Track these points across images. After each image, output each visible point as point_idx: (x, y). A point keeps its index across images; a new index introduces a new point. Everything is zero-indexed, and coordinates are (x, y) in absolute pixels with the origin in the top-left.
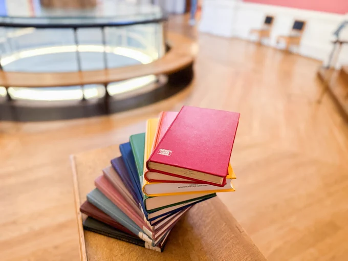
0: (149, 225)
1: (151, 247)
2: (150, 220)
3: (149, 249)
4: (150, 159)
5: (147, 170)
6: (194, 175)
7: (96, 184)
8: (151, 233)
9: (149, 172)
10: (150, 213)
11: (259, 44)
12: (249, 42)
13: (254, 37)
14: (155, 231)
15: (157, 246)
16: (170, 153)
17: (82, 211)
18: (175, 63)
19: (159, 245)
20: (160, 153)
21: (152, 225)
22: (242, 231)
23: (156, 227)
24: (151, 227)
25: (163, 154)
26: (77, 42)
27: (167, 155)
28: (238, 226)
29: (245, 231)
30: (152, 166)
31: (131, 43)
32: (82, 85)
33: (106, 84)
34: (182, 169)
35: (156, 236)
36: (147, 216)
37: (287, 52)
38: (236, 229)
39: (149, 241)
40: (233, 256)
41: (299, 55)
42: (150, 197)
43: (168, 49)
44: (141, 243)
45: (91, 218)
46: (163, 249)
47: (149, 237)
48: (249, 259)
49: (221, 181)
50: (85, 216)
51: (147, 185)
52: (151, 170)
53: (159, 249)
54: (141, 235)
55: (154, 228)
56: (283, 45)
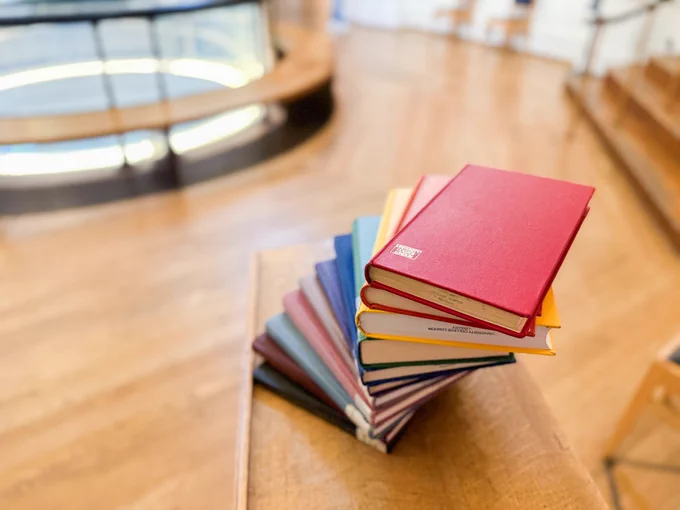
0: (367, 394)
1: (368, 440)
2: (369, 384)
3: (363, 443)
4: (372, 261)
5: (366, 283)
6: (460, 306)
7: (285, 304)
8: (368, 411)
9: (371, 289)
10: (368, 371)
11: (454, 39)
12: (433, 35)
13: (444, 25)
14: (377, 409)
15: (380, 439)
16: (416, 254)
17: (255, 349)
18: (297, 80)
19: (383, 437)
20: (396, 253)
21: (371, 395)
22: (565, 446)
23: (381, 401)
24: (370, 399)
25: (402, 255)
26: (101, 55)
27: (410, 257)
28: (558, 434)
29: (572, 449)
30: (379, 277)
31: (203, 50)
32: (120, 132)
33: (165, 129)
34: (437, 290)
35: (379, 418)
36: (362, 375)
37: (507, 51)
38: (553, 440)
39: (364, 427)
40: (535, 493)
41: (529, 55)
42: (369, 339)
43: (280, 55)
44: (349, 427)
45: (268, 365)
46: (391, 447)
47: (365, 419)
48: (570, 507)
49: (518, 324)
50: (260, 360)
51: (363, 312)
52: (373, 284)
53: (382, 448)
54: (350, 410)
55: (374, 401)
56: (498, 36)
